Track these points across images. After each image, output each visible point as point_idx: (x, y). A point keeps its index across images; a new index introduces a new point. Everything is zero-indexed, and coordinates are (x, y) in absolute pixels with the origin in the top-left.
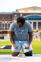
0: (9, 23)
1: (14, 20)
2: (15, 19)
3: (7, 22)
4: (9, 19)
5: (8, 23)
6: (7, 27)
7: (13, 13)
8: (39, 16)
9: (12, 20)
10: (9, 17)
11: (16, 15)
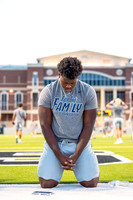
0: (18, 93)
1: (31, 84)
2: (33, 82)
3: (15, 91)
4: (19, 83)
5: (16, 94)
6: (13, 102)
7: (29, 68)
8: (94, 75)
9: (25, 86)
10: (19, 78)
11: (35, 73)
